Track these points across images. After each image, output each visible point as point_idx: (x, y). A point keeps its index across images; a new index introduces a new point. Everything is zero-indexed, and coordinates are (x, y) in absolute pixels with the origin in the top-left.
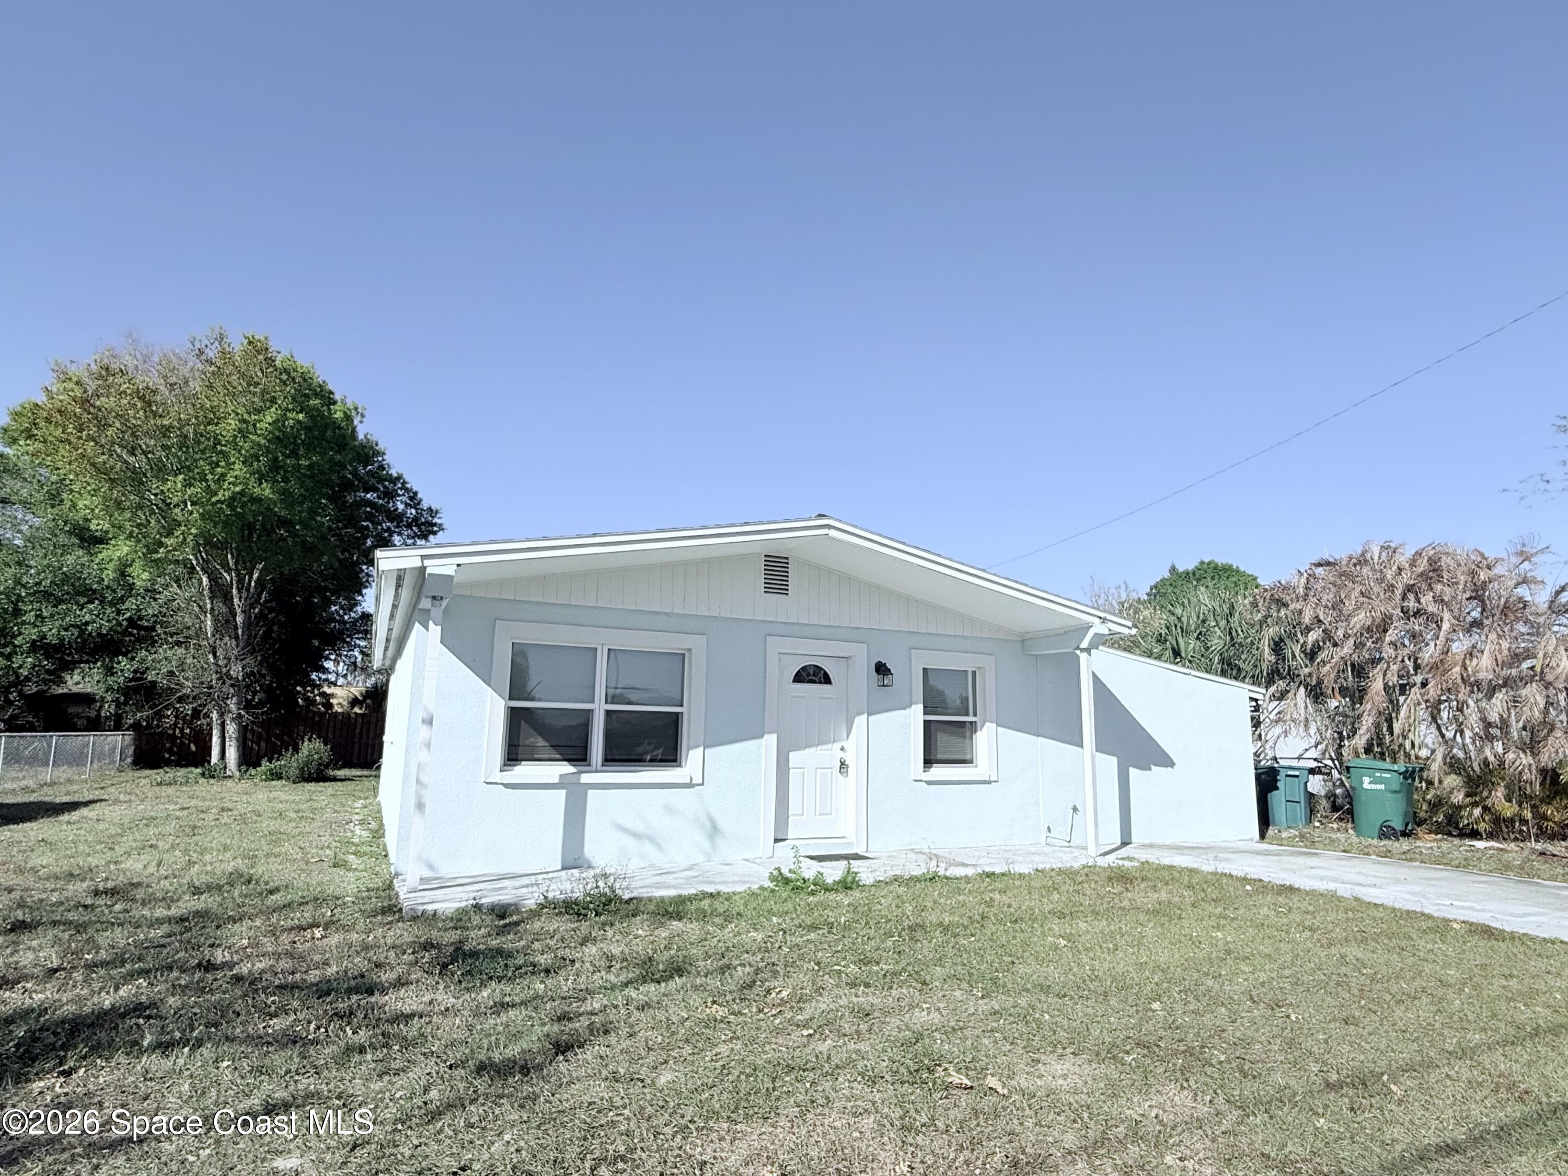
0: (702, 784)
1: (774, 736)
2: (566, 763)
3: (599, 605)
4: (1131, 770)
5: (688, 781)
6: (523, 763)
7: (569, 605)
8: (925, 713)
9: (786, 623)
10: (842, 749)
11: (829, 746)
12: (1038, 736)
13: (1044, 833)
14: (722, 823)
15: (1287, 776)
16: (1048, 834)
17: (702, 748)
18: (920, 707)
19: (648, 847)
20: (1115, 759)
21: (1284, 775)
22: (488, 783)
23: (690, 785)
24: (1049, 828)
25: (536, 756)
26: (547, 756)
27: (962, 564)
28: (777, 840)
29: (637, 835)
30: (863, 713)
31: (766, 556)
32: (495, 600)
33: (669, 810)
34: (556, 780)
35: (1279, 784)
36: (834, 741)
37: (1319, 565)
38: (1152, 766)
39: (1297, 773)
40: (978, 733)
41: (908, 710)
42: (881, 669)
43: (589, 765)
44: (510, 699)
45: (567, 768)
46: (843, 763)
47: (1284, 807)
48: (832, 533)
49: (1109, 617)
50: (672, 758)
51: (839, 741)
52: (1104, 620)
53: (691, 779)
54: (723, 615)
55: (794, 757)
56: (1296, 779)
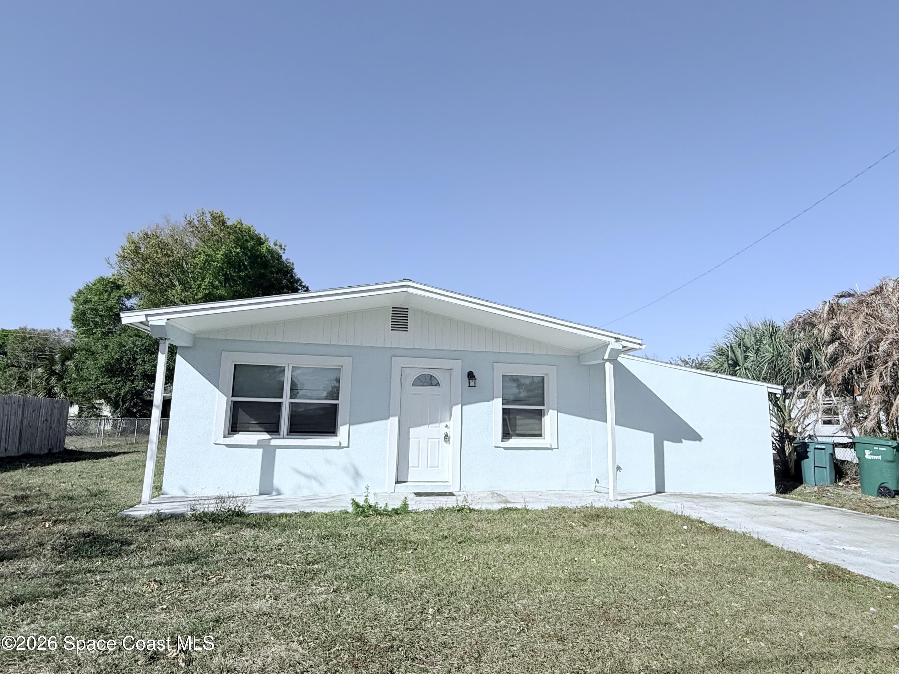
0: (348, 447)
1: (396, 419)
2: (265, 433)
3: (284, 341)
4: (666, 443)
5: (338, 445)
6: (240, 433)
7: (266, 341)
8: (503, 404)
9: (405, 349)
10: (446, 426)
11: (437, 425)
12: (590, 419)
13: (593, 484)
14: (362, 471)
15: (815, 448)
16: (597, 484)
17: (348, 425)
18: (500, 400)
19: (314, 484)
20: (652, 435)
21: (813, 448)
22: (216, 444)
23: (340, 447)
24: (597, 480)
25: (250, 429)
26: (256, 429)
27: (505, 305)
28: (397, 482)
29: (306, 476)
30: (458, 404)
31: (393, 308)
32: (222, 340)
33: (328, 462)
34: (256, 443)
35: (809, 454)
36: (441, 422)
37: (842, 296)
38: (683, 440)
39: (823, 447)
40: (546, 417)
41: (491, 402)
42: (471, 376)
43: (279, 435)
44: (233, 396)
45: (265, 436)
46: (446, 435)
47: (813, 470)
48: (410, 290)
49: (621, 337)
50: (332, 430)
51: (444, 421)
52: (618, 340)
53: (340, 443)
54: (363, 345)
55: (413, 432)
56: (823, 451)
